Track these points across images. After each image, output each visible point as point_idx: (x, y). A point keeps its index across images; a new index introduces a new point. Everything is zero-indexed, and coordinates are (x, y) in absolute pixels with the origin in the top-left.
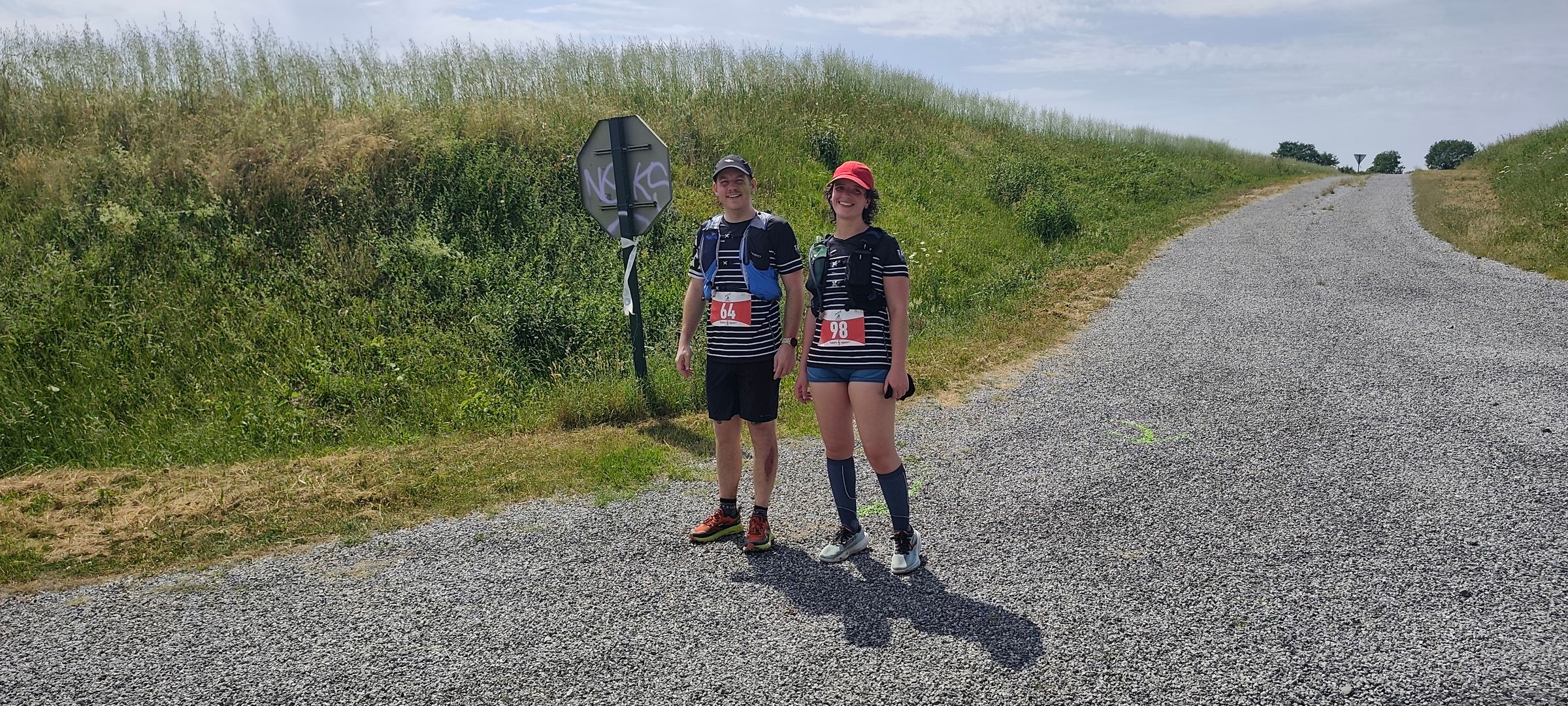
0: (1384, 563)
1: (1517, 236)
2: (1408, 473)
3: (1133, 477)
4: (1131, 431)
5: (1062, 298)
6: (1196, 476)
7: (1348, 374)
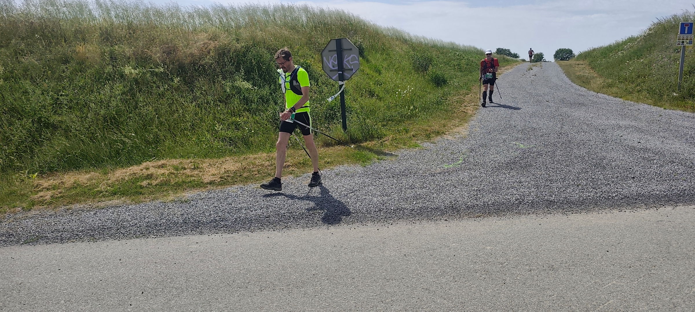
1: (610, 86)
4: (516, 145)
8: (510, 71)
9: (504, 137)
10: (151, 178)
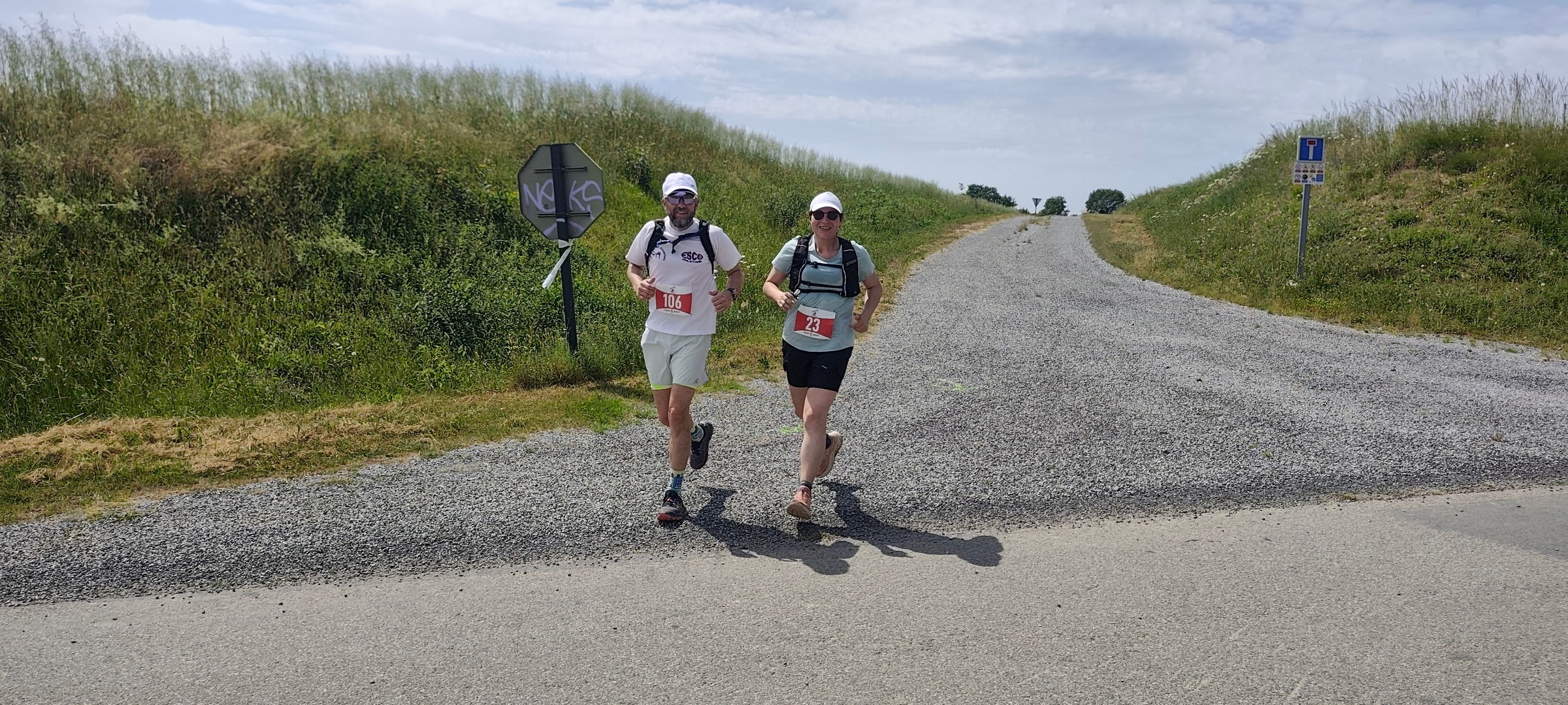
0: (1120, 442)
2: (1123, 403)
3: (959, 407)
4: (946, 384)
6: (998, 407)
7: (1073, 352)
8: (981, 231)
9: (926, 368)
10: (56, 462)
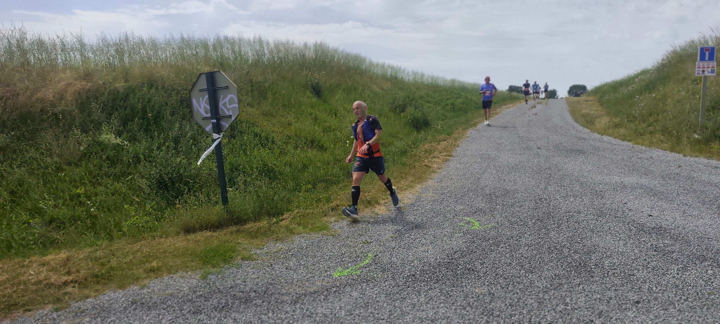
0: (597, 287)
1: (617, 126)
2: (596, 239)
3: (473, 247)
4: (468, 223)
5: (427, 158)
6: (502, 245)
7: (559, 190)
